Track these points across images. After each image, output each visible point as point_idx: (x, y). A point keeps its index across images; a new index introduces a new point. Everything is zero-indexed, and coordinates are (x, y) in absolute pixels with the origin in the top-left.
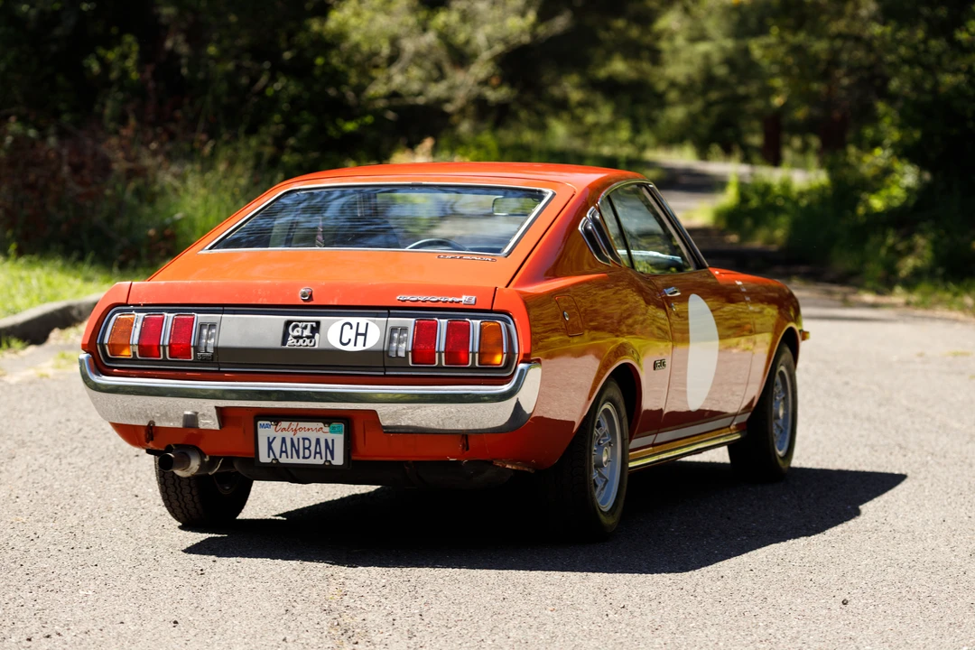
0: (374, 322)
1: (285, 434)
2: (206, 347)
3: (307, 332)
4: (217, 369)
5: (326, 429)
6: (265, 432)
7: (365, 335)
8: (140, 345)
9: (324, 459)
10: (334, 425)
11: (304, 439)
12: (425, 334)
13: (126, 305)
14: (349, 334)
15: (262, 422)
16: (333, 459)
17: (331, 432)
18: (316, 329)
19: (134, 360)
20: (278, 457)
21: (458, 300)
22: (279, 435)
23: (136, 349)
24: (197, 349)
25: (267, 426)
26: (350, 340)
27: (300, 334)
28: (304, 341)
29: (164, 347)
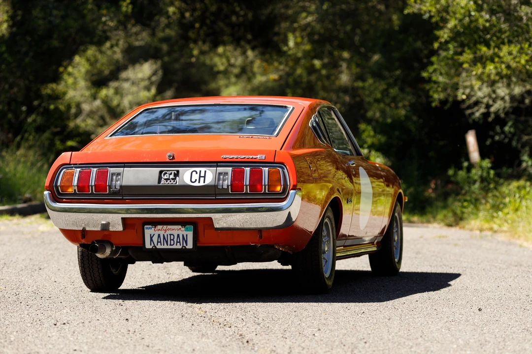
0: (209, 170)
1: (160, 232)
2: (115, 186)
3: (172, 176)
4: (121, 198)
5: (183, 229)
6: (149, 231)
7: (204, 177)
8: (78, 186)
9: (182, 245)
10: (187, 226)
11: (170, 235)
12: (238, 176)
13: (70, 164)
14: (195, 177)
15: (147, 226)
16: (187, 245)
17: (186, 231)
18: (177, 174)
19: (75, 194)
20: (156, 245)
21: (255, 157)
22: (157, 233)
23: (76, 188)
24: (110, 187)
25: (150, 228)
26: (196, 180)
27: (168, 177)
28: (170, 181)
29: (92, 186)
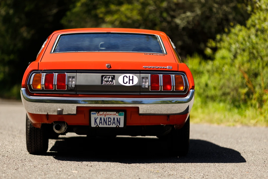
0: (135, 75)
1: (101, 116)
2: (71, 85)
3: (110, 79)
4: (75, 93)
5: (117, 114)
6: (94, 116)
7: (133, 80)
9: (116, 125)
10: (120, 113)
11: (109, 118)
12: (155, 80)
13: (38, 70)
14: (126, 80)
15: (92, 112)
16: (120, 125)
17: (119, 115)
18: (113, 78)
19: (43, 90)
20: (98, 125)
21: (166, 67)
22: (99, 117)
23: (44, 86)
24: (68, 86)
25: (95, 114)
26: (127, 82)
27: (108, 80)
28: (109, 83)
29: (55, 85)
